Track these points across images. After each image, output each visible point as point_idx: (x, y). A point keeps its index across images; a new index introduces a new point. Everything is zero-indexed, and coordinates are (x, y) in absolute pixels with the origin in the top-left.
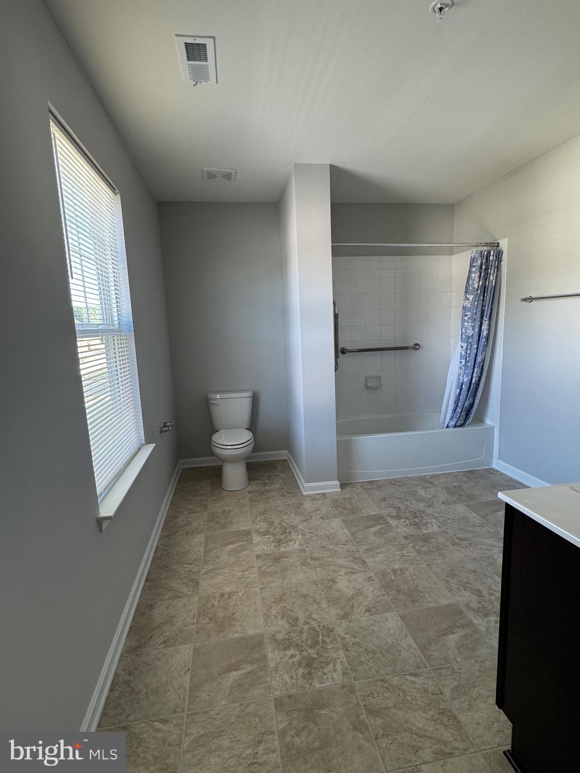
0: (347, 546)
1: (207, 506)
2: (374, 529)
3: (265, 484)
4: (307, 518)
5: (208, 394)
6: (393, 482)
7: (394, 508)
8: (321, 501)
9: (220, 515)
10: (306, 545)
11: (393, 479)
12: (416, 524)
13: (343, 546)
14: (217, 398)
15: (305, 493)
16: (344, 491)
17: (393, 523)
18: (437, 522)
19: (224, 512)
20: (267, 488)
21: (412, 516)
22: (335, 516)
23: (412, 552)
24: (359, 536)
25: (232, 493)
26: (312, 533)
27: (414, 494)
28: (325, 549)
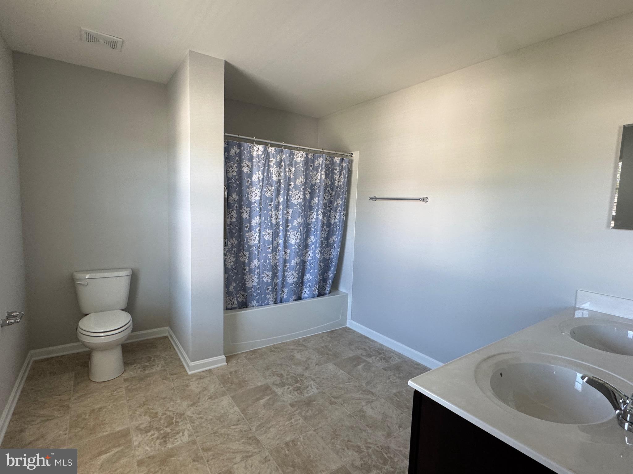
0: (239, 427)
1: (68, 407)
2: (262, 402)
3: (145, 368)
4: (195, 401)
5: (75, 273)
6: (273, 349)
7: (278, 375)
8: (208, 379)
9: (87, 417)
10: (196, 434)
11: (273, 346)
12: (298, 389)
13: (235, 427)
14: (87, 278)
15: (190, 373)
16: (230, 364)
17: (279, 391)
18: (315, 384)
19: (93, 411)
20: (147, 372)
21: (294, 381)
22: (223, 394)
23: (300, 420)
24: (250, 412)
25: (103, 384)
26: (201, 418)
27: (292, 358)
28: (217, 434)
